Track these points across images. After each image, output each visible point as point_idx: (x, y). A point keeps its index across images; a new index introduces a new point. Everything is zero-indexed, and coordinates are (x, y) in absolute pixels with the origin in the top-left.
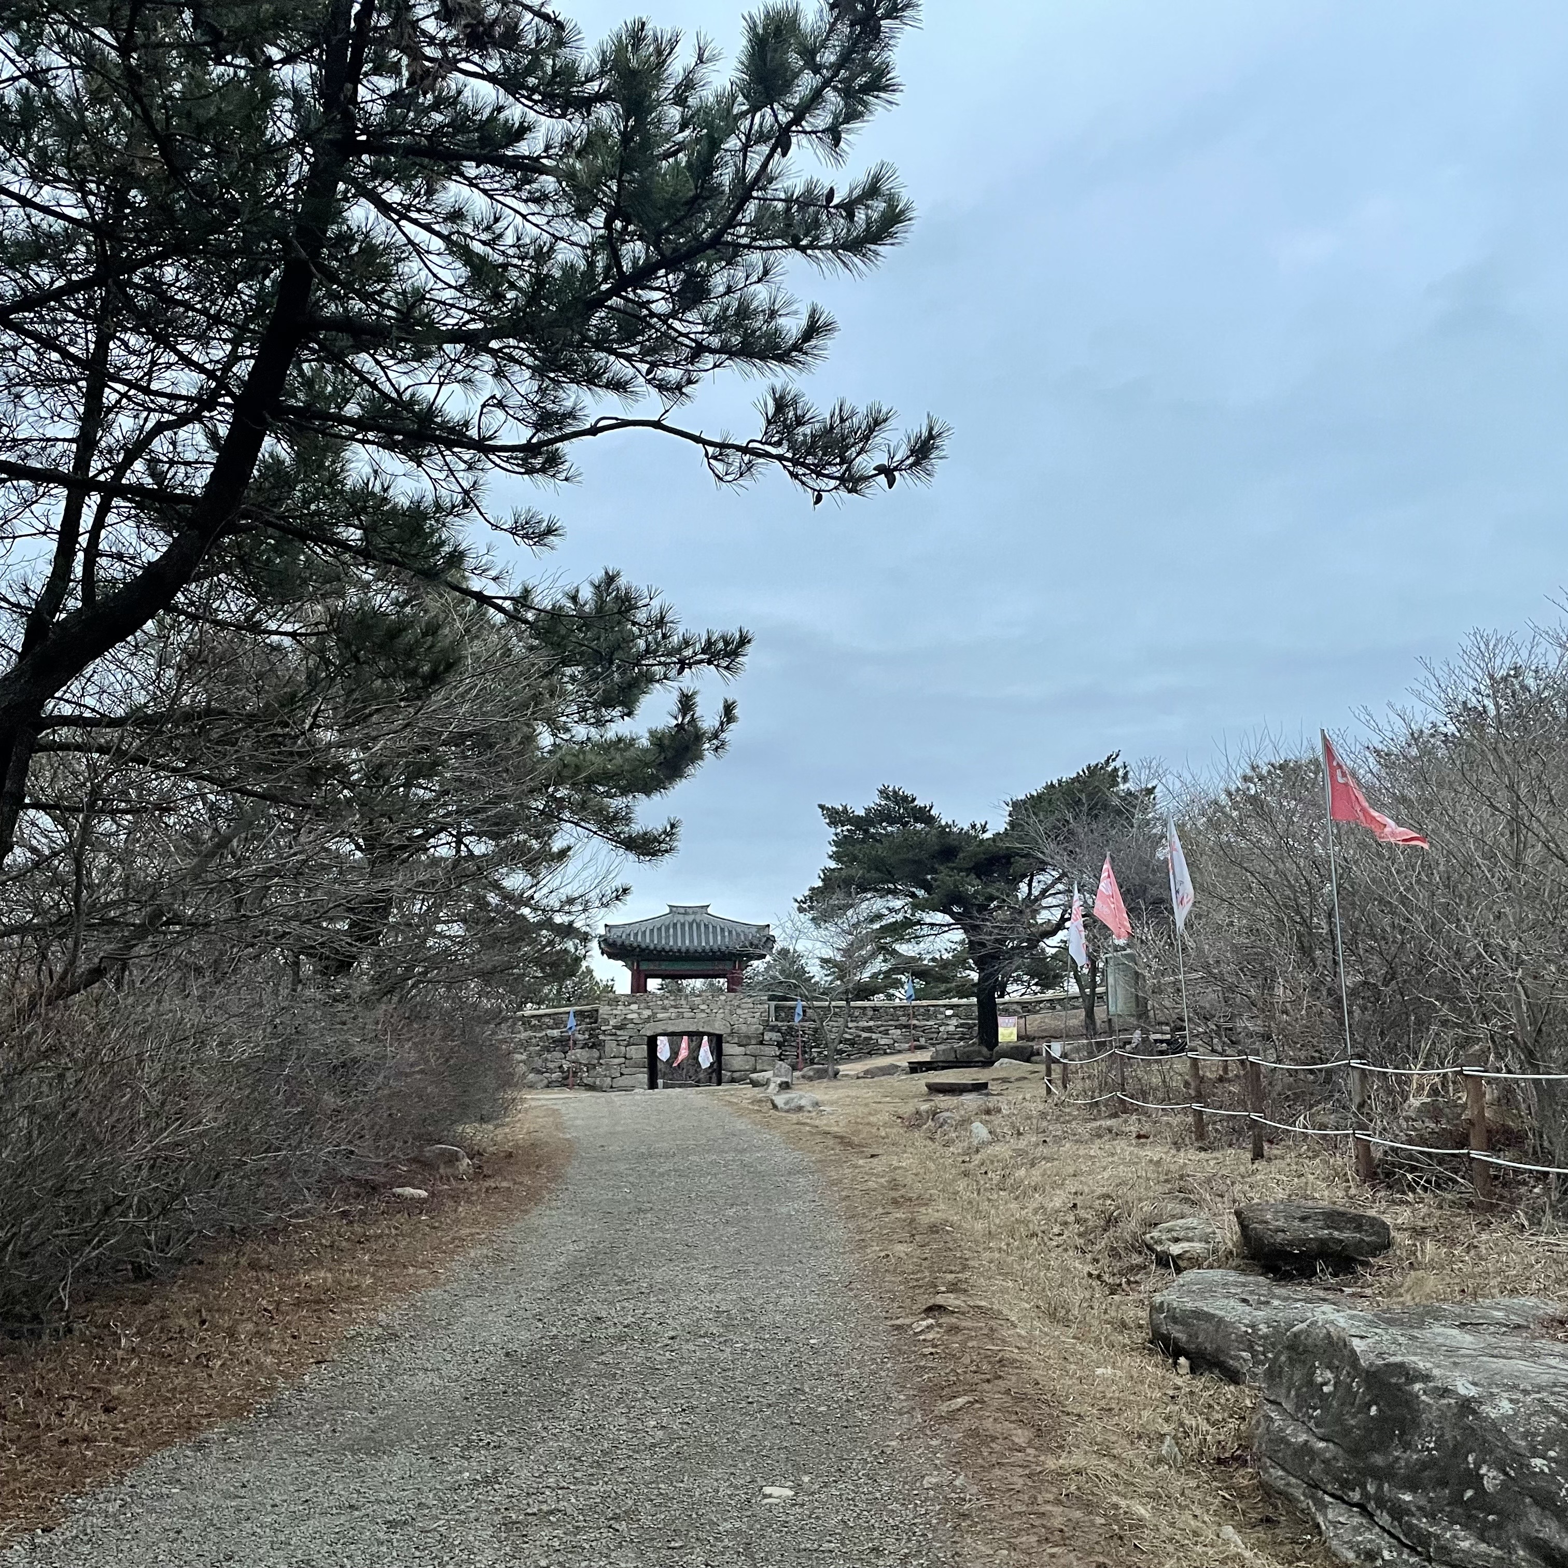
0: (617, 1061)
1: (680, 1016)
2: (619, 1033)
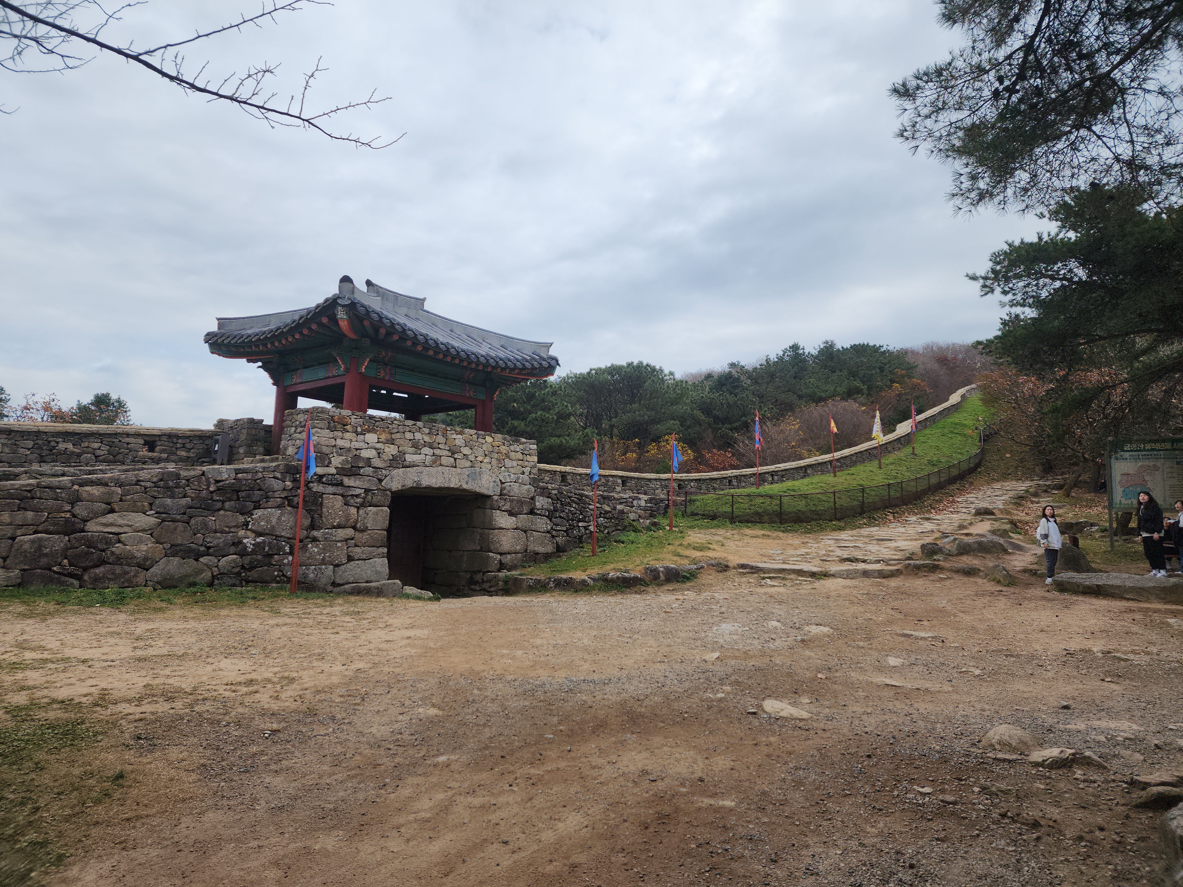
0: (342, 533)
1: (436, 461)
2: (347, 481)
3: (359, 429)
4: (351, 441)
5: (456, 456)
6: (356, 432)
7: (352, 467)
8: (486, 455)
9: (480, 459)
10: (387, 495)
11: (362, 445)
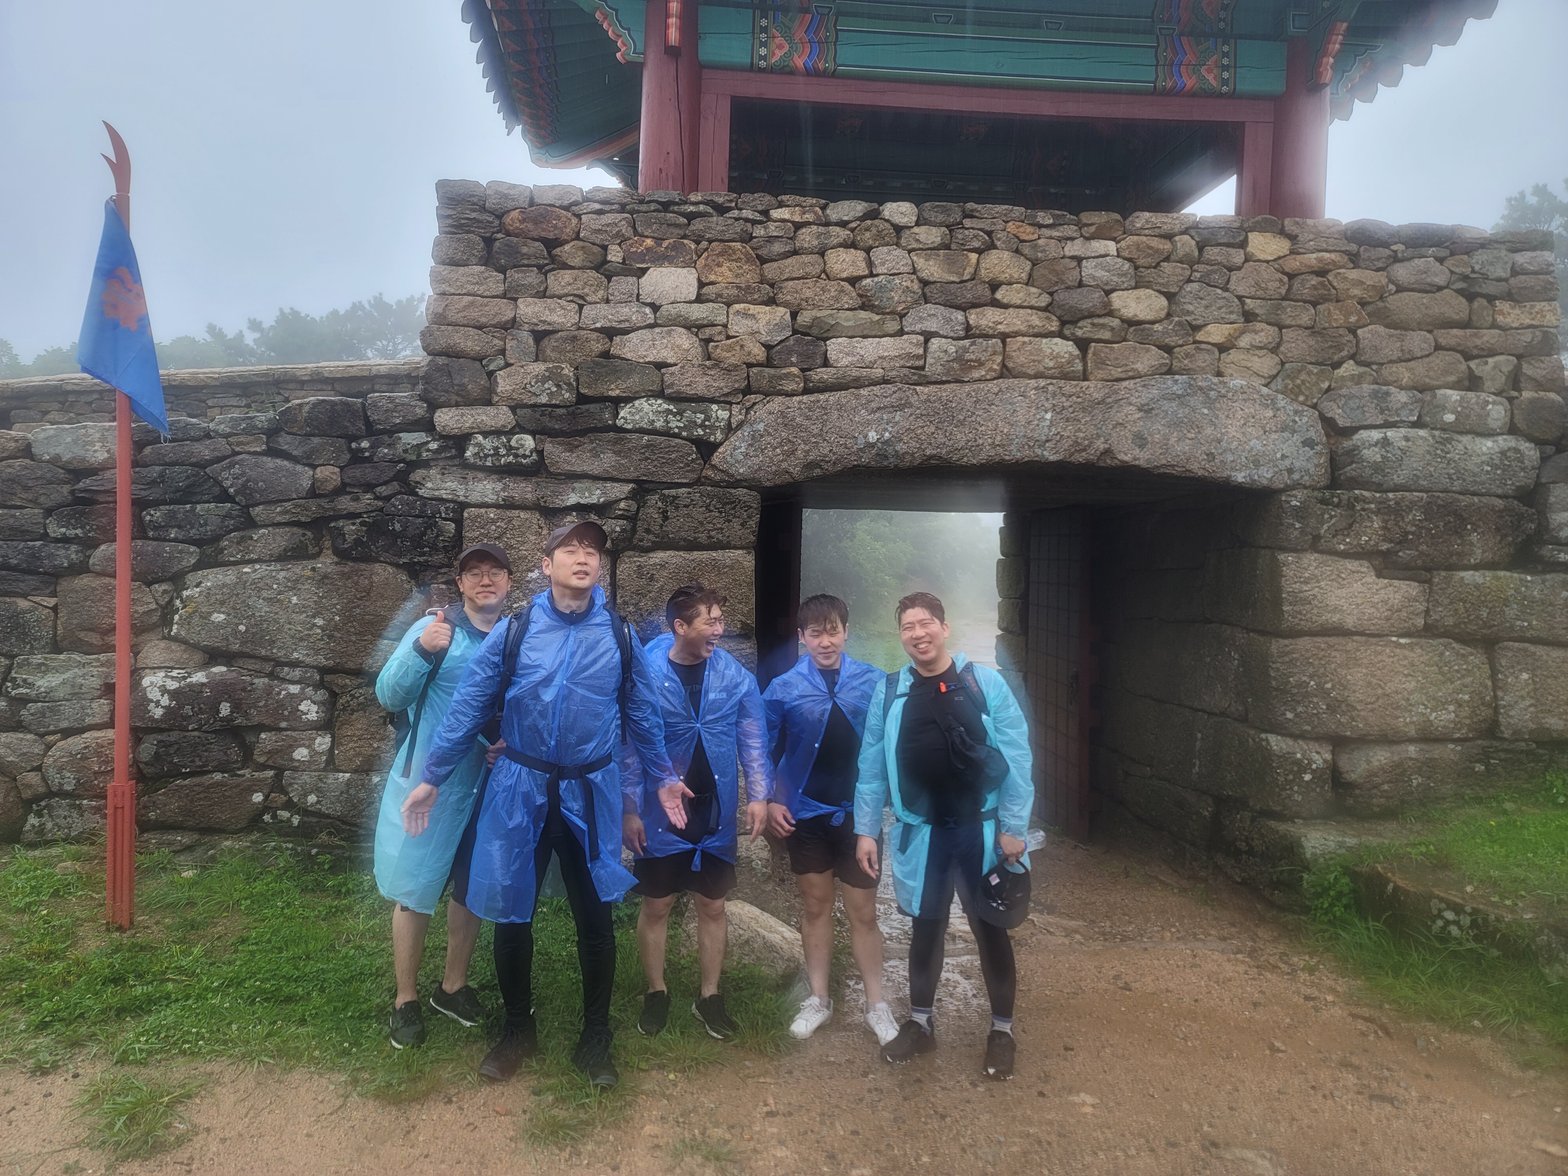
1: (983, 355)
2: (558, 455)
3: (615, 255)
4: (581, 301)
5: (1084, 330)
6: (601, 266)
7: (582, 399)
8: (1249, 317)
9: (1216, 333)
10: (734, 503)
11: (631, 313)
